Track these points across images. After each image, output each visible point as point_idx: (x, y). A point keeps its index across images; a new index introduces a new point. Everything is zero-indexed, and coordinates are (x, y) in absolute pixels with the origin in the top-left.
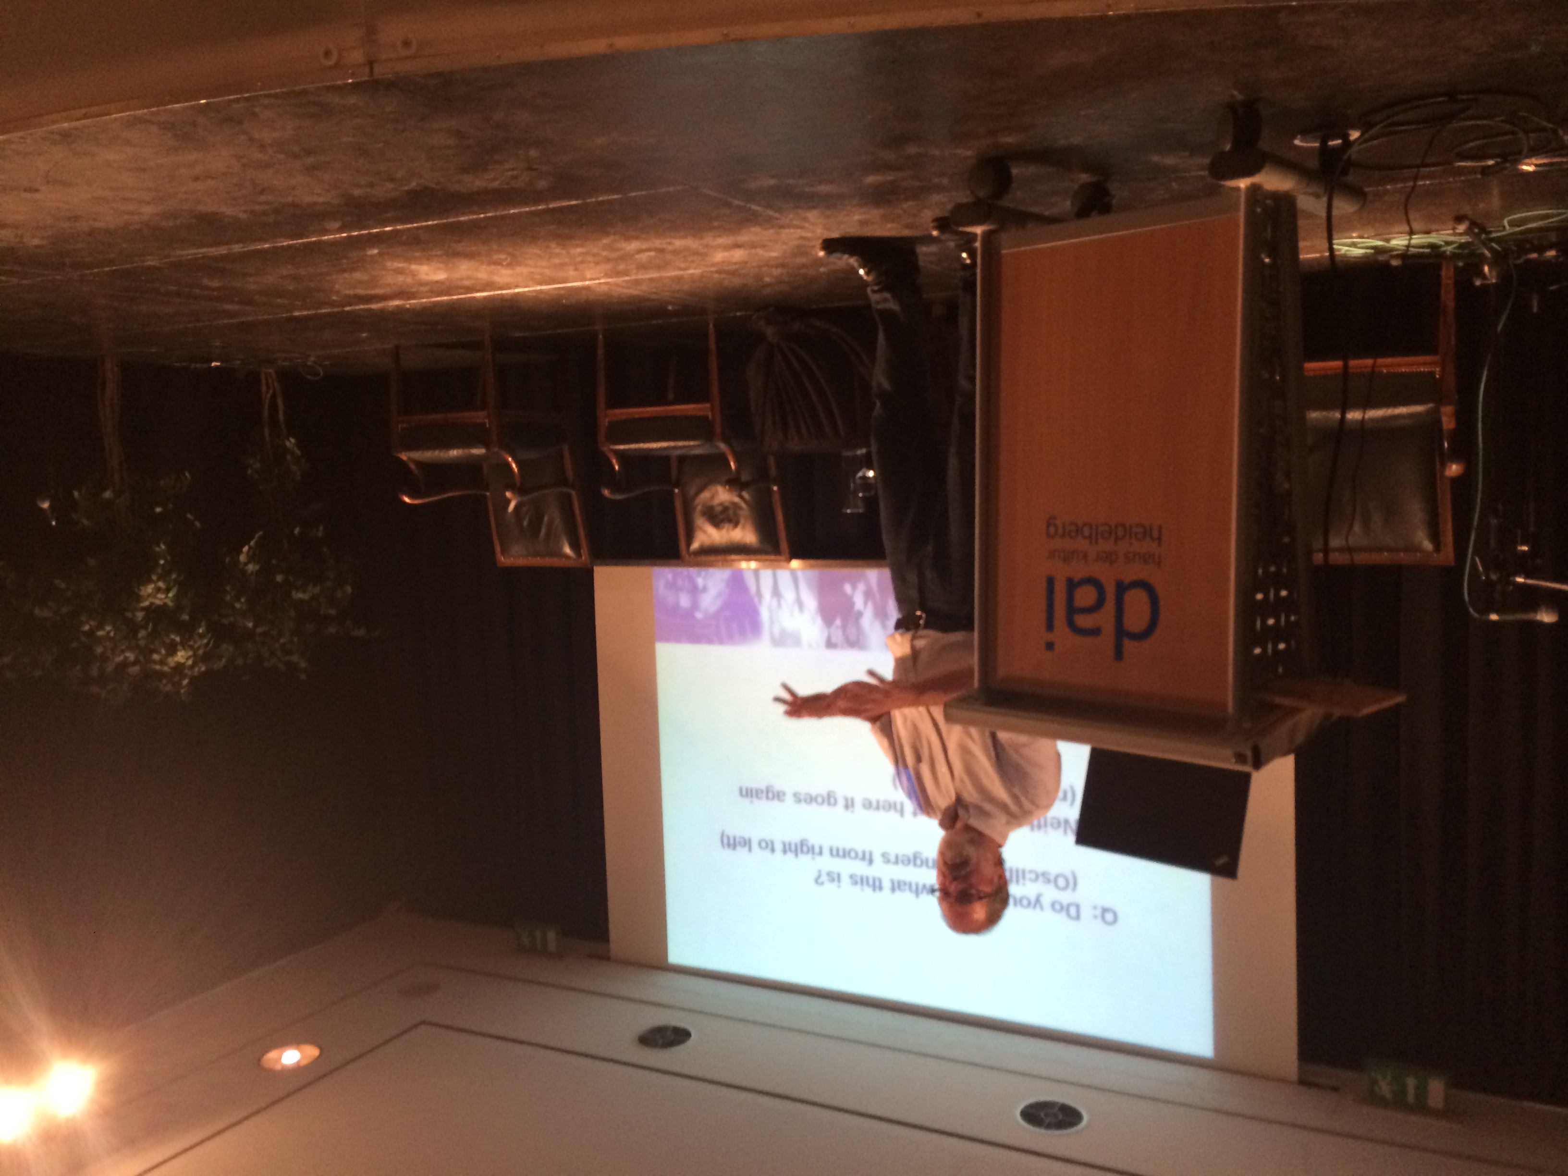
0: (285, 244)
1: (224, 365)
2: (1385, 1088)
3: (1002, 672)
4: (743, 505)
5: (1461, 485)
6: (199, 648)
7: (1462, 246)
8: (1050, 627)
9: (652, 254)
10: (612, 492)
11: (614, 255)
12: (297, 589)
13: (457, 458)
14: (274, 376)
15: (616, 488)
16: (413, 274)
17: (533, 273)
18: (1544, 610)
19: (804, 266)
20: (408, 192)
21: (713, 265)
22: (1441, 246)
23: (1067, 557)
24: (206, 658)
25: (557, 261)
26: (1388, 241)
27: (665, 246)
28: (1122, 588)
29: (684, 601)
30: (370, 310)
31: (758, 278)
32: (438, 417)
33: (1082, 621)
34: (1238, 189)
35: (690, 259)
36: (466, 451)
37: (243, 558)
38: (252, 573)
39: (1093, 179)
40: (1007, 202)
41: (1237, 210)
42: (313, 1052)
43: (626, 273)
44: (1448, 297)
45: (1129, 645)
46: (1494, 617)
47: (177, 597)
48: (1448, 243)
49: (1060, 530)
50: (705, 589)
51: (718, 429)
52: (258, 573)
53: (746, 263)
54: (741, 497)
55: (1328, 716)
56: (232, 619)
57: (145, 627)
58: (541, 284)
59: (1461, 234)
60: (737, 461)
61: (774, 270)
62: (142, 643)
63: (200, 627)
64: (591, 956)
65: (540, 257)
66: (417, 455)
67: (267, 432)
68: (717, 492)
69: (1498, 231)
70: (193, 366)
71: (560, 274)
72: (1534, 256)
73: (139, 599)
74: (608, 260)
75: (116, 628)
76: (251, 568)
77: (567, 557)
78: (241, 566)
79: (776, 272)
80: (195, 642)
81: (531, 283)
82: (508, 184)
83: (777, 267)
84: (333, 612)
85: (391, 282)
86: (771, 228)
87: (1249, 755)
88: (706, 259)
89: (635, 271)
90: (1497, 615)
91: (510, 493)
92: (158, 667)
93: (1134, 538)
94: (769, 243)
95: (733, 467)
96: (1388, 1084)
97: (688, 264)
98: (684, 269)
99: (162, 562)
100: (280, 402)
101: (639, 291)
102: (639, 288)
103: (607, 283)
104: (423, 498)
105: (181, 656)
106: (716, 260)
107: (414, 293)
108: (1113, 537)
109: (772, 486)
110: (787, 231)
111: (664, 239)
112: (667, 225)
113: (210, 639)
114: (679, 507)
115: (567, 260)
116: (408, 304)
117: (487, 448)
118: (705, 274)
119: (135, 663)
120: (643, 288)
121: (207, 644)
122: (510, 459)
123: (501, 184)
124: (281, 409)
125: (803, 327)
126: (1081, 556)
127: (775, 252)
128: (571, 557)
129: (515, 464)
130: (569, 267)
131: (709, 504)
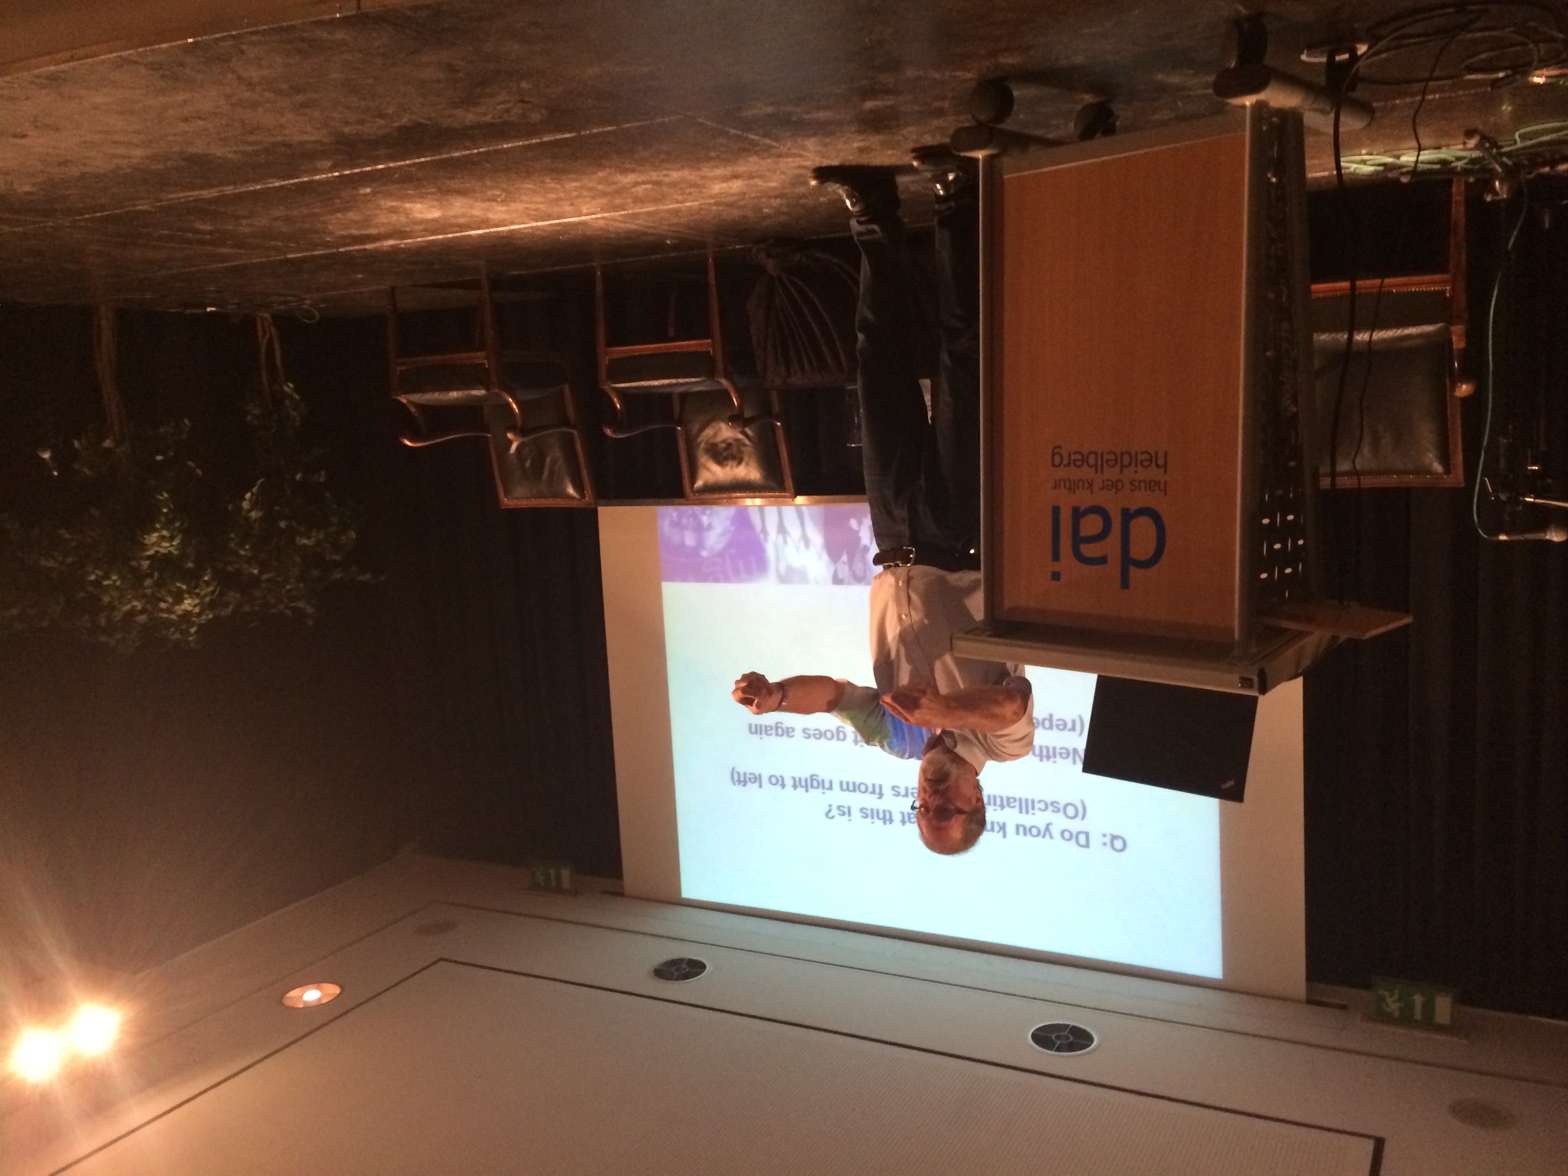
0: (277, 184)
1: (219, 310)
2: (1393, 1006)
3: (1008, 603)
4: (747, 442)
5: (1473, 404)
6: (205, 596)
7: (1473, 161)
8: (1056, 557)
9: (649, 186)
10: (614, 432)
11: (610, 189)
12: (301, 535)
13: (457, 399)
14: (270, 320)
15: (617, 429)
16: (407, 213)
17: (527, 209)
18: (1553, 529)
19: (804, 196)
20: (400, 128)
21: (711, 197)
22: (1452, 162)
23: (1072, 486)
24: (212, 606)
25: (553, 196)
26: (1398, 157)
27: (661, 178)
28: (1128, 516)
29: (690, 540)
30: (365, 250)
31: (757, 209)
32: (436, 359)
33: (1088, 550)
34: (1244, 107)
35: (688, 191)
36: (466, 392)
37: (245, 505)
38: (255, 520)
39: (1098, 99)
40: (1009, 125)
41: (1243, 130)
42: (333, 990)
43: (623, 207)
44: (1458, 213)
45: (1136, 574)
46: (1503, 537)
47: (183, 545)
48: (1458, 159)
49: (1065, 462)
50: (710, 527)
51: (720, 365)
52: (261, 519)
53: (745, 194)
54: (744, 433)
55: (1334, 638)
56: (237, 566)
57: (150, 576)
58: (537, 221)
59: (1472, 149)
60: (739, 397)
61: (773, 200)
62: (148, 591)
63: (205, 575)
64: (605, 892)
65: (535, 192)
66: (416, 398)
67: (265, 377)
68: (720, 429)
69: (1510, 145)
70: (188, 311)
71: (556, 210)
72: (1547, 169)
73: (144, 547)
74: (604, 194)
75: (122, 577)
76: (254, 514)
77: (572, 498)
78: (244, 513)
79: (775, 202)
80: (201, 590)
81: (526, 220)
82: (500, 117)
83: (776, 197)
84: (337, 557)
85: (385, 221)
86: (769, 157)
87: (1255, 679)
88: (704, 191)
89: (632, 205)
90: (1507, 535)
91: (511, 434)
92: (165, 615)
93: (1140, 466)
94: (767, 173)
95: (736, 403)
96: (1395, 1001)
97: (685, 196)
98: (682, 202)
99: (165, 510)
100: (277, 346)
101: (636, 225)
102: (637, 222)
103: (603, 218)
104: (424, 441)
105: (188, 604)
106: (714, 192)
107: (410, 232)
108: (1119, 465)
109: (776, 422)
110: (786, 160)
111: (660, 171)
112: (663, 156)
113: (216, 587)
114: (682, 445)
115: (562, 195)
116: (402, 244)
117: (487, 389)
118: (703, 206)
119: (142, 612)
120: (641, 222)
121: (213, 592)
122: (510, 400)
123: (493, 118)
124: (278, 353)
125: (804, 259)
126: (1086, 485)
127: (774, 182)
128: (574, 498)
129: (516, 405)
130: (565, 202)
131: (712, 441)
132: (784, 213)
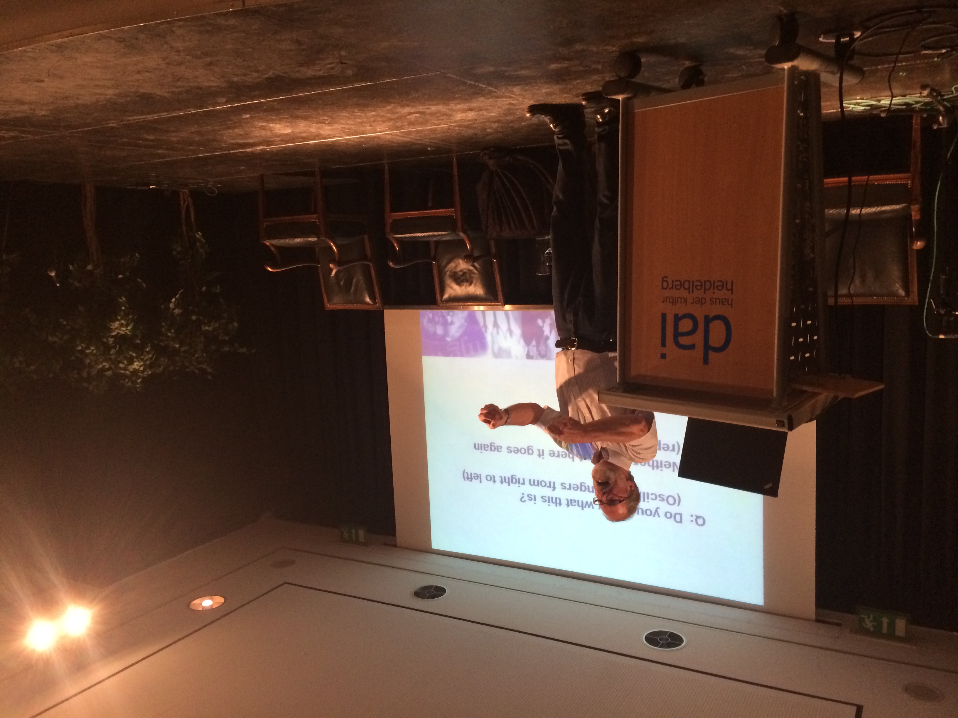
0: (193, 112)
1: (157, 187)
2: (869, 624)
3: (633, 373)
4: (475, 271)
5: (923, 254)
6: (147, 360)
7: (926, 104)
8: (663, 344)
9: (417, 115)
10: (394, 264)
11: (394, 116)
12: (205, 324)
13: (299, 243)
14: (188, 194)
15: (397, 261)
16: (271, 130)
17: (344, 128)
19: (512, 122)
20: (267, 79)
21: (455, 122)
22: (912, 104)
23: (674, 301)
24: (151, 366)
25: (359, 120)
26: (879, 101)
27: (425, 110)
28: (708, 320)
29: (440, 330)
30: (246, 152)
31: (484, 130)
32: (287, 219)
33: (683, 340)
34: (783, 69)
35: (441, 118)
36: (305, 239)
37: (172, 305)
38: (178, 315)
39: (693, 64)
40: (638, 79)
41: (783, 83)
42: (220, 600)
43: (401, 127)
44: (916, 135)
45: (711, 354)
46: (942, 337)
47: (133, 330)
48: (917, 102)
49: (670, 286)
50: (452, 323)
51: (459, 224)
52: (181, 315)
53: (476, 120)
55: (836, 397)
56: (166, 342)
57: (115, 347)
58: (349, 135)
59: (924, 97)
60: (471, 244)
61: (493, 124)
62: (113, 357)
63: (147, 348)
64: (385, 544)
65: (349, 118)
66: (275, 242)
67: (184, 228)
68: (459, 264)
69: (949, 95)
70: (139, 188)
71: (361, 128)
73: (110, 330)
74: (390, 119)
75: (97, 348)
76: (177, 311)
77: (369, 304)
78: (171, 311)
79: (495, 125)
80: (144, 357)
81: (343, 135)
82: (328, 73)
83: (495, 122)
84: (227, 338)
85: (258, 135)
86: (490, 98)
87: (786, 421)
88: (451, 118)
89: (407, 126)
90: (944, 335)
91: (333, 265)
92: (123, 372)
93: (716, 289)
94: (490, 108)
95: (469, 248)
96: (871, 621)
97: (440, 121)
98: (438, 125)
99: (123, 308)
100: (192, 210)
101: (410, 138)
102: (410, 136)
103: (390, 134)
104: (280, 268)
105: (136, 365)
106: (457, 119)
107: (272, 141)
108: (703, 289)
109: (493, 259)
110: (501, 100)
111: (425, 106)
112: (426, 97)
113: (153, 355)
114: (435, 272)
115: (365, 120)
116: (268, 148)
117: (318, 237)
118: (450, 127)
119: (108, 369)
120: (412, 137)
121: (151, 358)
122: (332, 244)
123: (324, 73)
124: (193, 215)
125: (511, 160)
126: (683, 301)
127: (494, 113)
128: (370, 304)
129: (335, 247)
130: (367, 125)
131: (454, 270)
132: (500, 132)
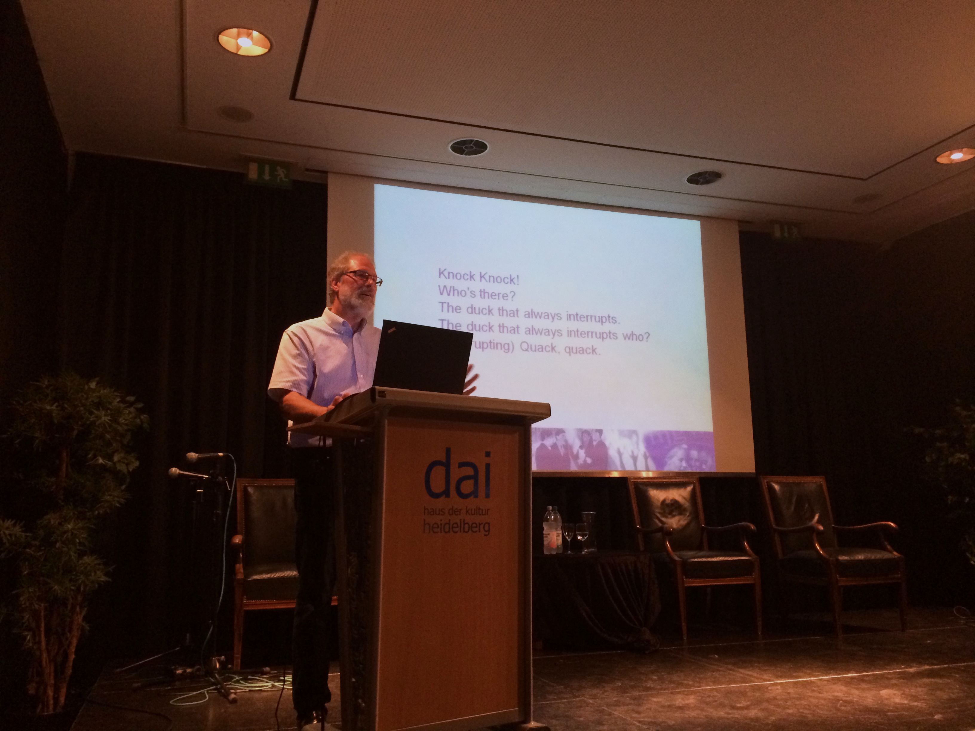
2: (281, 172)
3: (517, 436)
4: (659, 515)
5: (233, 532)
8: (488, 466)
9: (739, 705)
10: (749, 527)
11: (765, 705)
12: (965, 460)
13: (858, 553)
15: (746, 528)
16: (905, 695)
17: (820, 693)
18: (194, 459)
19: (633, 687)
21: (693, 693)
23: (478, 510)
25: (804, 702)
27: (730, 712)
28: (446, 493)
29: (694, 454)
31: (661, 679)
32: (873, 582)
33: (469, 471)
35: (711, 699)
36: (852, 558)
42: (940, 160)
43: (754, 689)
44: (238, 647)
45: (442, 457)
46: (221, 454)
49: (482, 526)
50: (681, 460)
51: (679, 570)
53: (672, 693)
54: (661, 521)
58: (812, 682)
59: (232, 689)
60: (665, 547)
61: (652, 686)
64: (750, 223)
65: (817, 707)
66: (886, 555)
68: (677, 524)
69: (211, 690)
71: (799, 690)
72: (189, 670)
74: (768, 701)
77: (777, 483)
79: (650, 684)
81: (819, 683)
83: (651, 688)
84: (938, 444)
85: (920, 689)
86: (662, 722)
87: (377, 397)
88: (700, 698)
89: (747, 690)
90: (219, 456)
91: (820, 528)
93: (439, 524)
94: (660, 709)
95: (668, 543)
96: (279, 175)
97: (712, 694)
98: (712, 690)
101: (741, 673)
102: (742, 676)
103: (765, 680)
104: (881, 524)
106: (693, 697)
107: (901, 678)
108: (451, 524)
109: (640, 527)
110: (649, 720)
111: (733, 718)
114: (702, 516)
115: (798, 703)
116: (903, 668)
117: (838, 560)
118: (698, 685)
120: (738, 675)
122: (821, 552)
125: (625, 638)
126: (470, 512)
127: (654, 702)
128: (774, 482)
129: (817, 549)
130: (794, 696)
131: (681, 517)
132: (643, 674)
